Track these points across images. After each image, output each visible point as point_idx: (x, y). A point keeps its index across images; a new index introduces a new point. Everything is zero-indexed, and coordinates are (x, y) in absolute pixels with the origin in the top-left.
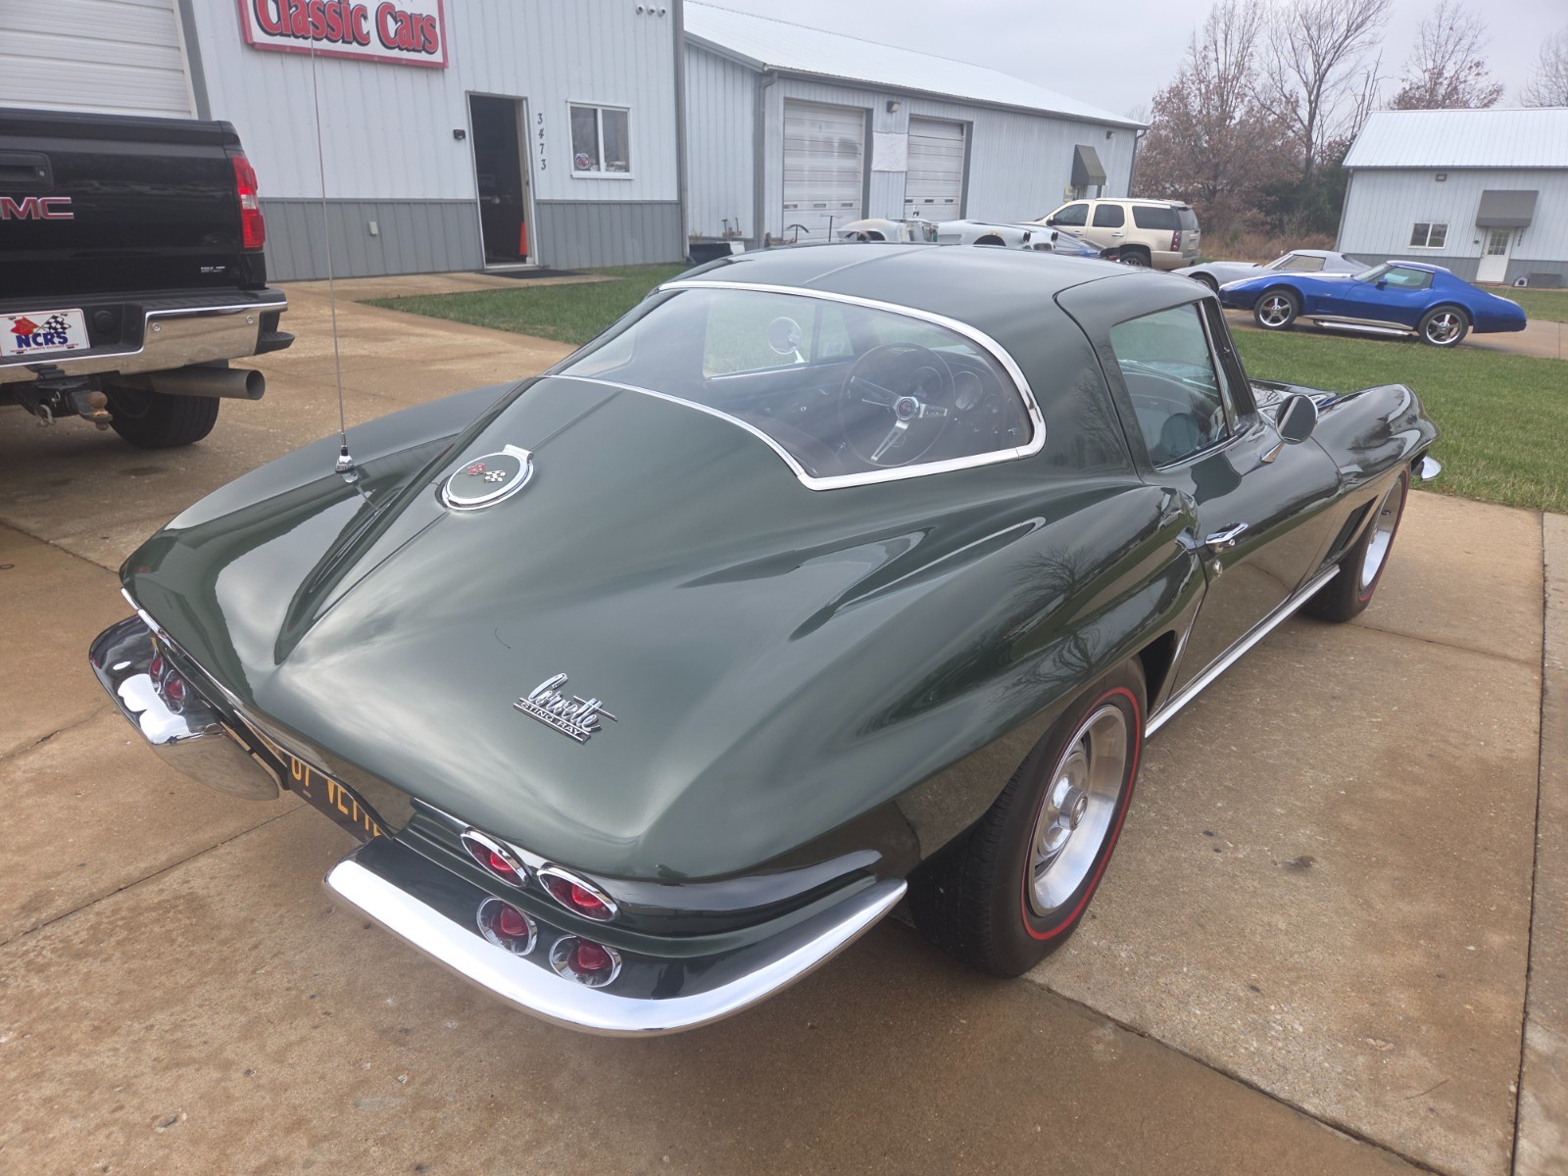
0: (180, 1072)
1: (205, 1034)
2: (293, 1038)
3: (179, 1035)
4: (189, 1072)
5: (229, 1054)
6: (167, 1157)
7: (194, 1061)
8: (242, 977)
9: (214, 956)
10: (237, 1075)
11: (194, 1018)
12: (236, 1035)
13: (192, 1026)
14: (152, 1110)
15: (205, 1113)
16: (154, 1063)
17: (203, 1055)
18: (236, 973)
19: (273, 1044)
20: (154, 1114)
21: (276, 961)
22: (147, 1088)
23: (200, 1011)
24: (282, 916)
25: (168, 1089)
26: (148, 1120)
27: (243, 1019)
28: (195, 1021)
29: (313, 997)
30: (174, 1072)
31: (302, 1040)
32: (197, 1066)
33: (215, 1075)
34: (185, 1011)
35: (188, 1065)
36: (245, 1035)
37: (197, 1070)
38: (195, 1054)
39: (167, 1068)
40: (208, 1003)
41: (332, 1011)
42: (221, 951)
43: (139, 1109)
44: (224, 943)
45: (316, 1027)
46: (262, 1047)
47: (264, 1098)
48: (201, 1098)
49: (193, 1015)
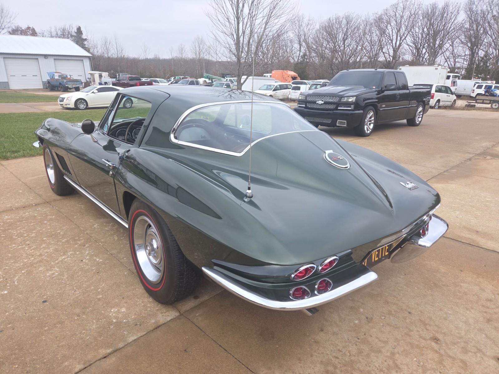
0: (399, 364)
1: (382, 362)
2: (377, 340)
3: (384, 369)
4: (398, 362)
5: (388, 354)
6: (430, 359)
7: (394, 362)
8: (353, 358)
9: (343, 369)
10: (396, 350)
11: (376, 367)
12: (380, 354)
13: (379, 366)
14: (416, 367)
15: (412, 355)
16: (398, 372)
17: (391, 360)
18: (351, 360)
19: (381, 344)
20: (417, 367)
21: (344, 351)
22: (409, 371)
23: (372, 366)
24: (319, 353)
25: (407, 366)
26: (420, 367)
27: (373, 354)
28: (377, 366)
29: (358, 339)
30: (400, 366)
31: (377, 338)
32: (396, 361)
33: (397, 355)
34: (373, 370)
35: (396, 364)
36: (380, 352)
37: (397, 360)
38: (391, 363)
39: (399, 368)
40: (368, 365)
41: (363, 334)
42: (341, 367)
43: (417, 371)
44: (335, 367)
45: (371, 336)
46: (384, 347)
47: (402, 343)
48: (407, 357)
49: (374, 368)
